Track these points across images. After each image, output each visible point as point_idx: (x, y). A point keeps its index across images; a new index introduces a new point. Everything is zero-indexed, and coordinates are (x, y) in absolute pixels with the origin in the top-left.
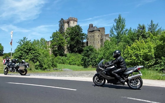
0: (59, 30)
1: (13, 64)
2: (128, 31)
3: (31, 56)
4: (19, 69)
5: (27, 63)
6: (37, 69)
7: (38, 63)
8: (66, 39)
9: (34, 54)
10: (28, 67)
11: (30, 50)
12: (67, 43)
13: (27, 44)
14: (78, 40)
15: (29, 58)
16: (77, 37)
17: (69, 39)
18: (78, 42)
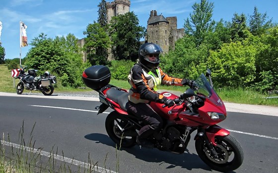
0: (98, 21)
1: (31, 77)
2: (216, 25)
3: (54, 64)
4: (40, 86)
5: (53, 77)
6: (65, 85)
7: (65, 76)
8: (110, 36)
9: (59, 60)
10: (54, 82)
11: (52, 54)
12: (113, 43)
13: (46, 44)
14: (131, 39)
15: (52, 67)
16: (130, 32)
17: (115, 36)
18: (131, 42)
